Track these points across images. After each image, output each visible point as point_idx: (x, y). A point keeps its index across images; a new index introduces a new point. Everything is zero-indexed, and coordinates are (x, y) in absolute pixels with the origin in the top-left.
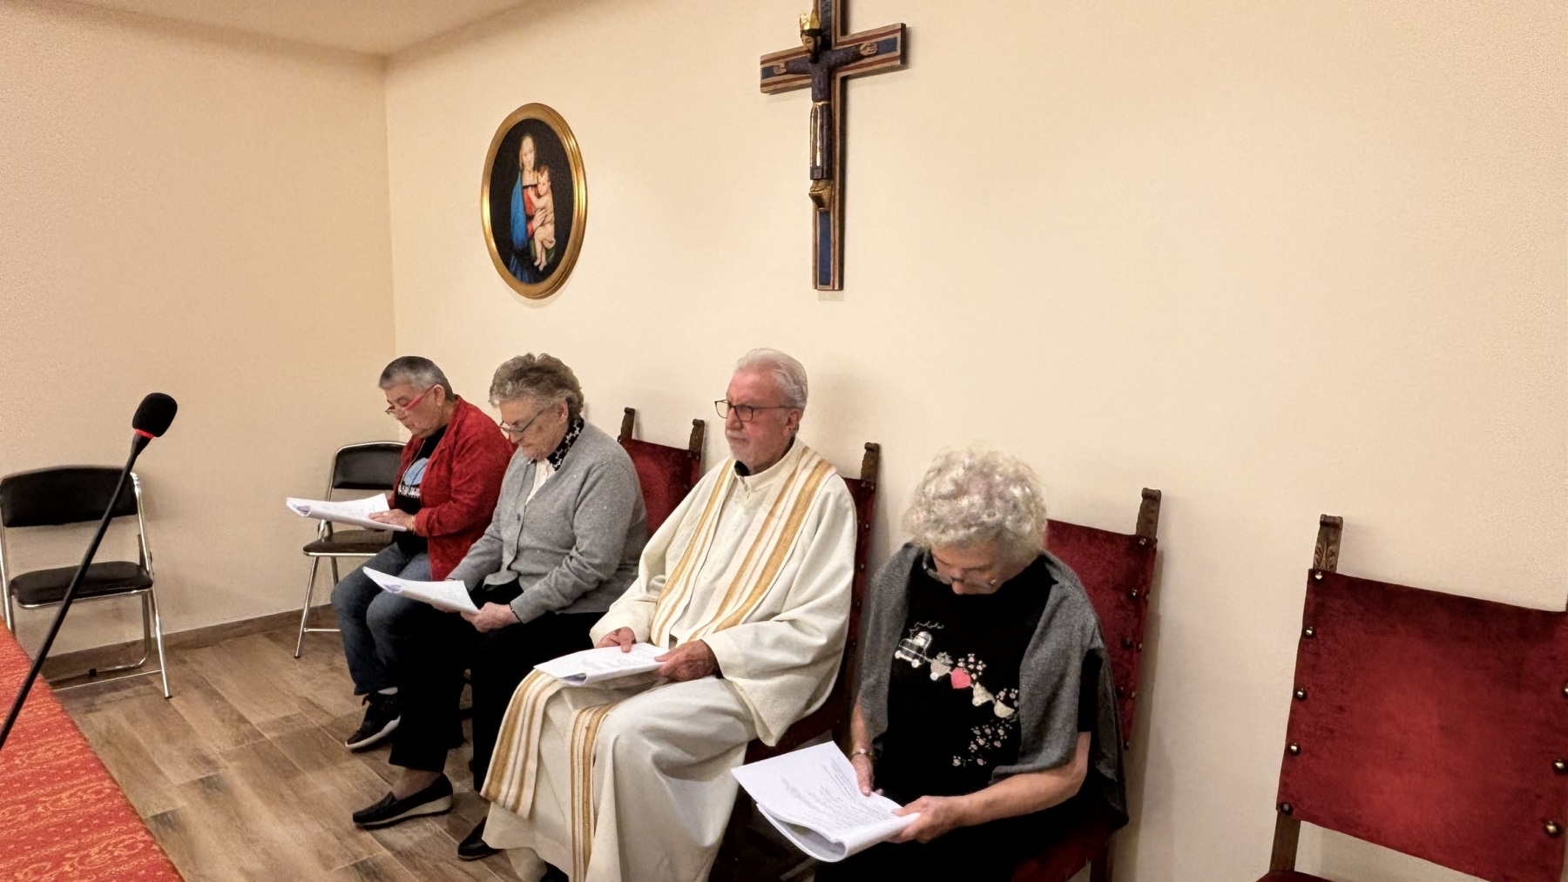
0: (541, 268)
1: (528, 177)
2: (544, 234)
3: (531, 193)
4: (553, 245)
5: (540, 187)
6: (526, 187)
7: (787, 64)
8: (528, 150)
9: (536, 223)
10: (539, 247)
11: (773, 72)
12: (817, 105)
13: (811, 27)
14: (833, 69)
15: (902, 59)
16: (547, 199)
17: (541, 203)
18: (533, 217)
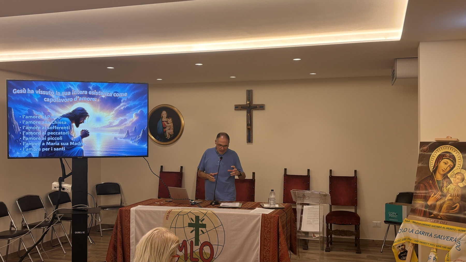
0: (168, 138)
1: (164, 119)
2: (169, 131)
3: (165, 123)
4: (173, 134)
5: (168, 122)
6: (164, 121)
7: (241, 107)
8: (164, 114)
9: (166, 129)
10: (167, 134)
11: (238, 108)
12: (248, 114)
13: (248, 103)
14: (251, 109)
15: (264, 109)
16: (171, 124)
17: (169, 125)
18: (166, 128)
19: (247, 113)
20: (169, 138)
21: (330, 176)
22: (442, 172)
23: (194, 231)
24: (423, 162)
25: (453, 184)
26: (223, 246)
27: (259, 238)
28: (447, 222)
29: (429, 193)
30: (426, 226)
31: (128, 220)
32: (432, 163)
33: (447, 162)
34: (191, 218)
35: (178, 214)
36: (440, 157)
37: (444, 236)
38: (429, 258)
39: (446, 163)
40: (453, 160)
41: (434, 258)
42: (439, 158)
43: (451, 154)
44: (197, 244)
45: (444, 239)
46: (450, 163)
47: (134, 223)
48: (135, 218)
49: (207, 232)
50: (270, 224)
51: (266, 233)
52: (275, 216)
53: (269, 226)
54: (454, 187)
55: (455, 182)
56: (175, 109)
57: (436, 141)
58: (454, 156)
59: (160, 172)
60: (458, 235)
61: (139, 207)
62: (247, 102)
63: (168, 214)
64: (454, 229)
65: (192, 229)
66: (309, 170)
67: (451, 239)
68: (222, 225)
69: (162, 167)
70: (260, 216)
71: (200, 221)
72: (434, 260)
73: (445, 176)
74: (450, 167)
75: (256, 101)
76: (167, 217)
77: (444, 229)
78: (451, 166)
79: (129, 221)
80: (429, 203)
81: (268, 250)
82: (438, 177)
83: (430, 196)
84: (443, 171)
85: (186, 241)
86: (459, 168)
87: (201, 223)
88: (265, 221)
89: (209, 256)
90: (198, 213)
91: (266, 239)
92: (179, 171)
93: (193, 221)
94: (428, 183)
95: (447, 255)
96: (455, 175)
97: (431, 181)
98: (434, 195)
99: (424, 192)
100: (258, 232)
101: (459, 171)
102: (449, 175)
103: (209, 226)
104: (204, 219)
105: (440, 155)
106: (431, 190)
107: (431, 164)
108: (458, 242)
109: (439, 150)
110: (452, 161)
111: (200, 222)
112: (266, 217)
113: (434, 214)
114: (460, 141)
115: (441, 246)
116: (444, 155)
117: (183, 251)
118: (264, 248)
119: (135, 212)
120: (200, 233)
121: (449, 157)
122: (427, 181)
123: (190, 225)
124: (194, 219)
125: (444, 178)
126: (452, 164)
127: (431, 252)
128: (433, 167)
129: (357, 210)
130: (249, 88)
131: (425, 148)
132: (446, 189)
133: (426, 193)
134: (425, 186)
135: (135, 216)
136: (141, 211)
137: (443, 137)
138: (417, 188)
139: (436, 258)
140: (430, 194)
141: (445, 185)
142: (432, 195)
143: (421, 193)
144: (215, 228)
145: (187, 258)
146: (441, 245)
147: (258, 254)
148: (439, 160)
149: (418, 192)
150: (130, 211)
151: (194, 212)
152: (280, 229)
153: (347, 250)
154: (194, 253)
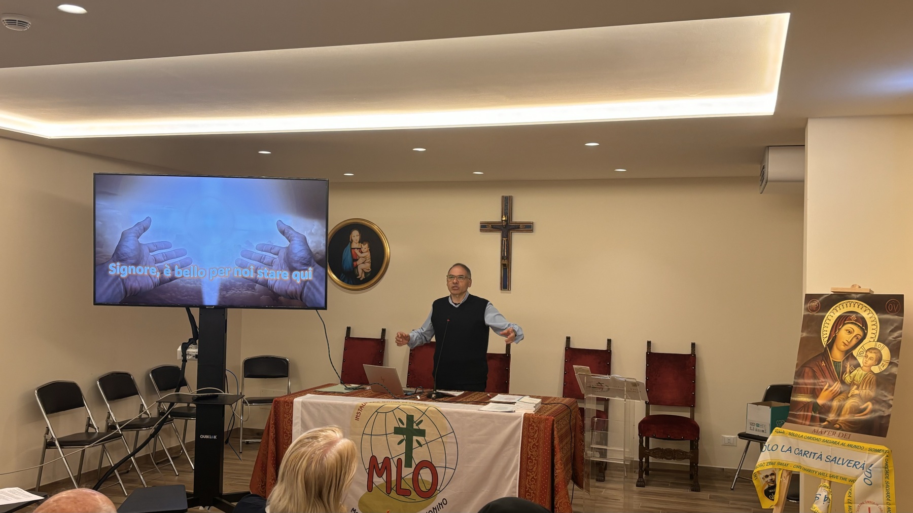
0: (361, 279)
1: (355, 245)
2: (364, 266)
3: (357, 251)
4: (369, 271)
5: (362, 250)
6: (354, 249)
7: (492, 225)
8: (355, 235)
9: (358, 263)
10: (360, 271)
11: (486, 227)
12: (504, 239)
13: (504, 219)
14: (509, 230)
15: (532, 230)
16: (367, 253)
17: (363, 255)
18: (357, 260)
19: (503, 237)
20: (364, 279)
21: (647, 353)
22: (843, 348)
23: (404, 443)
24: (809, 330)
25: (861, 368)
26: (455, 470)
27: (518, 456)
28: (850, 435)
29: (820, 384)
30: (813, 441)
31: (289, 419)
32: (826, 331)
33: (852, 331)
34: (399, 419)
35: (376, 411)
36: (841, 320)
37: (843, 459)
38: (816, 497)
39: (849, 332)
40: (863, 326)
41: (825, 497)
42: (840, 322)
43: (859, 315)
44: (408, 465)
45: (843, 464)
46: (857, 331)
47: (300, 424)
48: (300, 416)
49: (427, 443)
50: (537, 432)
51: (530, 448)
52: (547, 419)
53: (536, 436)
54: (864, 373)
55: (865, 365)
56: (375, 228)
57: (833, 293)
58: (864, 319)
59: (346, 337)
60: (868, 459)
61: (309, 398)
62: (502, 217)
63: (359, 410)
64: (861, 448)
65: (401, 437)
66: (609, 341)
67: (854, 465)
68: (453, 432)
69: (349, 329)
70: (519, 419)
71: (415, 424)
72: (825, 501)
73: (849, 354)
74: (857, 338)
75: (518, 216)
76: (357, 416)
77: (843, 447)
78: (860, 337)
79: (291, 421)
80: (820, 401)
81: (533, 478)
82: (837, 355)
83: (822, 389)
84: (845, 345)
85: (390, 459)
86: (872, 340)
87: (417, 428)
88: (529, 428)
89: (429, 487)
90: (411, 409)
91: (530, 458)
92: (379, 337)
93: (403, 424)
94: (817, 366)
95: (848, 492)
96: (866, 352)
97: (823, 363)
98: (828, 387)
99: (811, 381)
100: (516, 446)
101: (872, 345)
102: (855, 353)
103: (431, 433)
104: (422, 421)
105: (840, 317)
106: (824, 378)
107: (825, 333)
108: (868, 470)
109: (838, 308)
110: (861, 328)
111: (415, 427)
112: (532, 420)
113: (828, 421)
114: (874, 293)
115: (837, 477)
116: (849, 316)
117: (384, 476)
118: (528, 475)
119: (302, 406)
120: (415, 444)
121: (856, 321)
122: (817, 363)
123: (397, 431)
124: (405, 421)
125: (847, 359)
126: (861, 333)
127: (820, 488)
128: (827, 339)
129: (695, 414)
130: (507, 194)
131: (814, 304)
132: (850, 377)
133: (814, 384)
134: (814, 371)
135: (302, 411)
136: (312, 404)
137: (844, 286)
138: (799, 374)
139: (828, 498)
140: (822, 385)
141: (848, 370)
142: (826, 388)
143: (806, 384)
144: (441, 437)
145: (391, 489)
146: (838, 475)
147: (516, 484)
148: (838, 325)
149: (801, 381)
150: (292, 403)
151: (404, 408)
152: (556, 442)
153: (675, 485)
154: (402, 480)
